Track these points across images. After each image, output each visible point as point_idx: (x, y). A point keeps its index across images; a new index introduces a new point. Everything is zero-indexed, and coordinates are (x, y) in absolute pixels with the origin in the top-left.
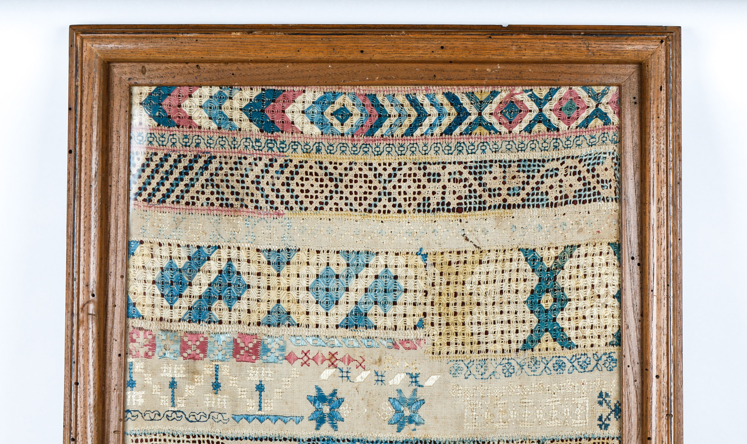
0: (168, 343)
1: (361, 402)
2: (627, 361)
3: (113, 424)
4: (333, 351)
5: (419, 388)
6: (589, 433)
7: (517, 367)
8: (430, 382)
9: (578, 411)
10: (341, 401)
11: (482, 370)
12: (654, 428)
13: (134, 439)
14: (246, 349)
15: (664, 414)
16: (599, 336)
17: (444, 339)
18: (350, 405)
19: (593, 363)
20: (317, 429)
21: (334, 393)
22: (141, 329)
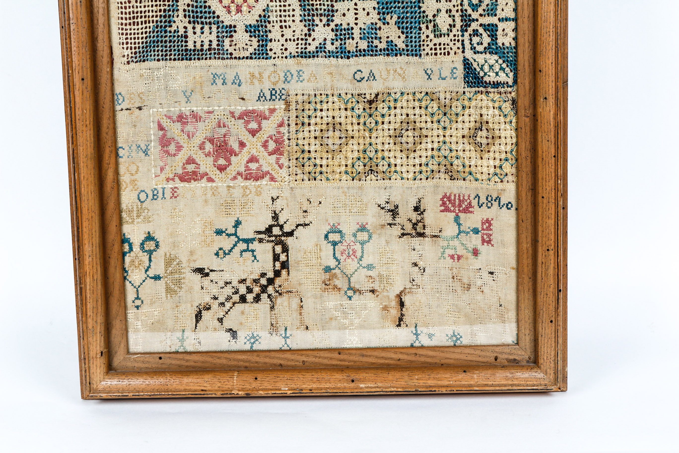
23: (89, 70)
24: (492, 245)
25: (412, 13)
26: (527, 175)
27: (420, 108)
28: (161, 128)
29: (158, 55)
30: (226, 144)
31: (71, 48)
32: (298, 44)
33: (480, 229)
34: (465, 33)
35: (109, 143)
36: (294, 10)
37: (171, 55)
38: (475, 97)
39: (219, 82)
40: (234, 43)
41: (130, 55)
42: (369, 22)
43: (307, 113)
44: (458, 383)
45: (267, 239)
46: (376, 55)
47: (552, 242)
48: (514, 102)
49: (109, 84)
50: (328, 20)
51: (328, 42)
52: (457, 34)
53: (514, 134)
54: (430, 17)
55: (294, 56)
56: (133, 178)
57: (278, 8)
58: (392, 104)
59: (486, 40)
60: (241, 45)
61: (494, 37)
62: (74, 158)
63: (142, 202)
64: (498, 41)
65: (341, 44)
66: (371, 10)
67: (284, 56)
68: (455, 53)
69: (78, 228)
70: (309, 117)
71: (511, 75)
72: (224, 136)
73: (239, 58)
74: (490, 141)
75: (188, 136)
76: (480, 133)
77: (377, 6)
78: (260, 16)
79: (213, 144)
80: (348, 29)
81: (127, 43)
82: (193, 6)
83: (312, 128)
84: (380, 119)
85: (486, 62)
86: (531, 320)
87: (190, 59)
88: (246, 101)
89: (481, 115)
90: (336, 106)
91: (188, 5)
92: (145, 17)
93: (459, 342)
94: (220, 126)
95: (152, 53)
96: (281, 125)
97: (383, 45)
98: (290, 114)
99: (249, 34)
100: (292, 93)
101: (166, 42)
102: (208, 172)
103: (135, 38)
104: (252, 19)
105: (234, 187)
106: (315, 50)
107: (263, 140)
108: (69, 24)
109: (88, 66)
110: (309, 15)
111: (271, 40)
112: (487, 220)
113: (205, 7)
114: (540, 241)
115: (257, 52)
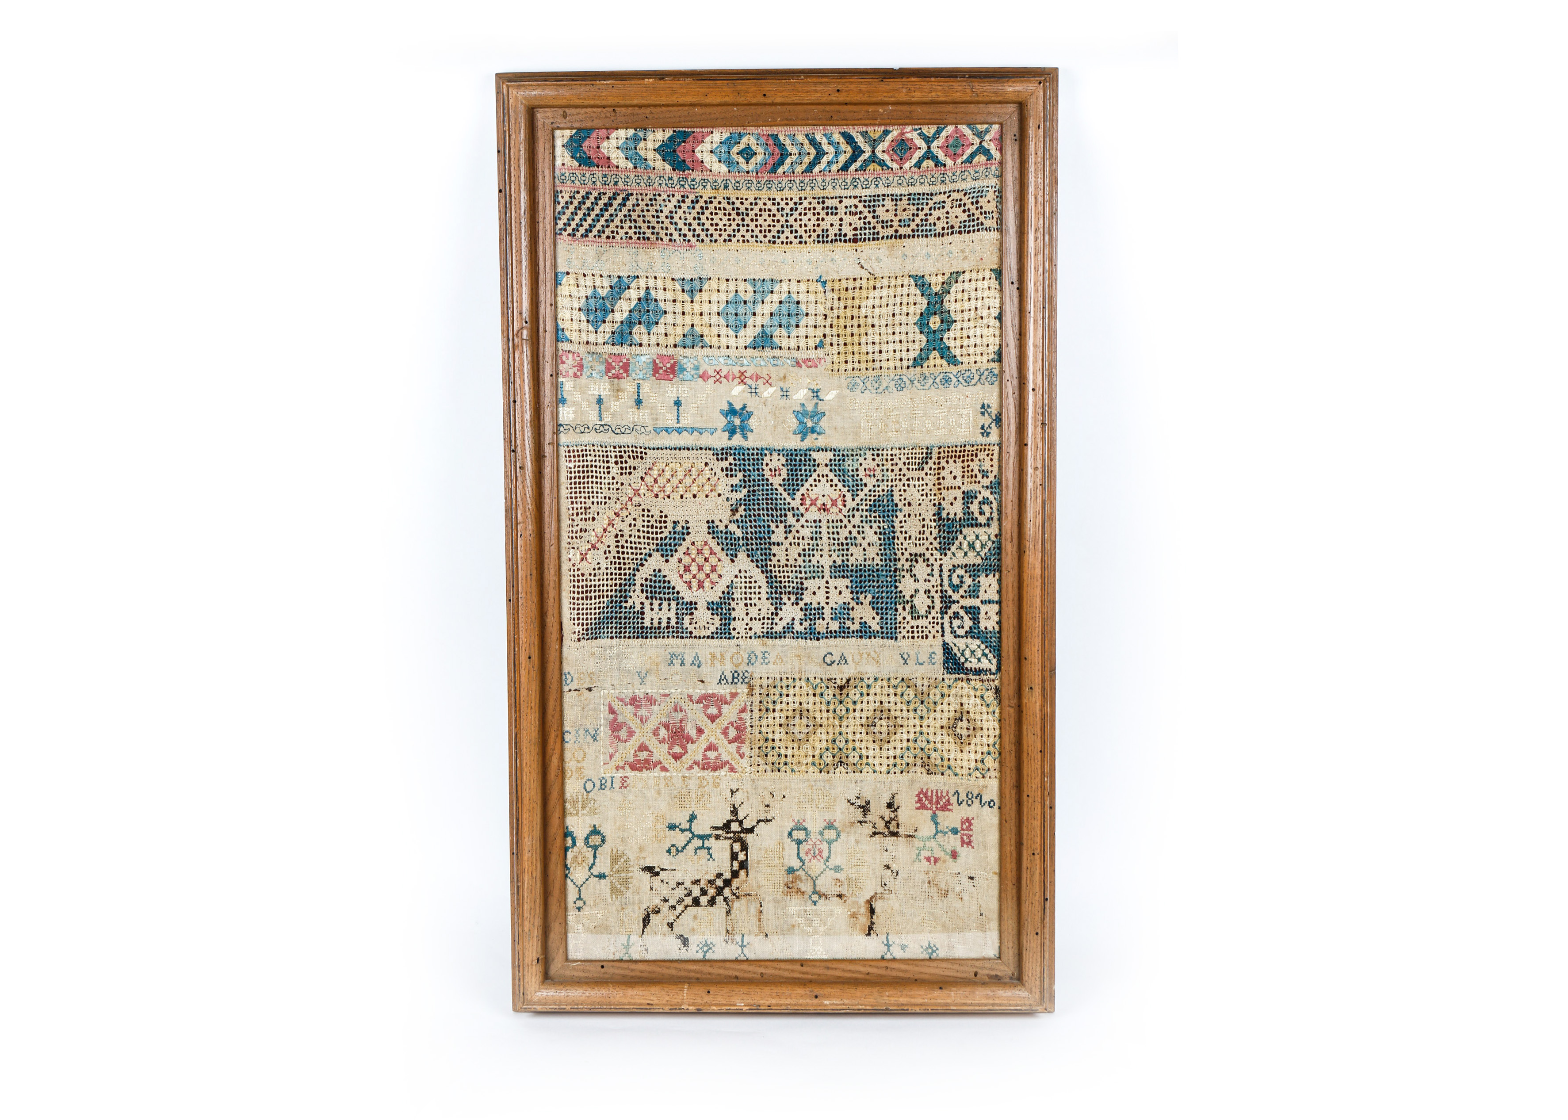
0: (595, 364)
1: (769, 415)
2: (1007, 376)
3: (548, 437)
4: (743, 370)
5: (820, 402)
6: (973, 440)
7: (908, 382)
8: (830, 396)
9: (963, 421)
10: (750, 414)
11: (877, 385)
12: (1030, 435)
13: (567, 450)
14: (665, 368)
15: (1039, 423)
16: (982, 354)
17: (842, 358)
18: (758, 418)
19: (977, 378)
20: (729, 439)
21: (744, 407)
22: (569, 352)
23: (536, 648)
24: (973, 847)
25: (887, 592)
26: (1011, 770)
27: (895, 695)
28: (612, 711)
29: (612, 633)
30: (683, 730)
31: (518, 624)
32: (763, 624)
33: (959, 829)
34: (945, 616)
35: (555, 727)
36: (760, 587)
37: (625, 632)
38: (955, 685)
39: (677, 662)
40: (694, 621)
41: (581, 632)
42: (841, 602)
43: (771, 697)
44: (933, 1001)
45: (725, 835)
46: (848, 637)
47: (1038, 846)
48: (997, 691)
49: (557, 663)
50: (797, 599)
51: (797, 622)
52: (936, 616)
53: (997, 726)
54: (908, 598)
55: (759, 637)
56: (579, 765)
57: (743, 585)
58: (865, 691)
59: (968, 623)
60: (701, 623)
61: (975, 620)
62: (516, 743)
63: (588, 792)
64: (980, 625)
65: (810, 625)
66: (844, 589)
67: (748, 636)
68: (934, 637)
69: (518, 820)
70: (774, 702)
71: (994, 661)
72: (681, 722)
73: (700, 637)
74: (971, 732)
75: (642, 720)
76: (960, 724)
77: (850, 585)
78: (723, 592)
79: (668, 730)
80: (818, 609)
81: (579, 619)
82: (651, 580)
83: (777, 714)
84: (851, 707)
85: (967, 646)
86: (1015, 932)
87: (647, 637)
88: (706, 684)
89: (962, 704)
90: (804, 692)
91: (646, 580)
92: (599, 591)
93: (934, 954)
94: (676, 711)
95: (606, 630)
96: (743, 710)
97: (856, 627)
98: (754, 699)
99: (711, 611)
100: (756, 676)
101: (620, 618)
102: (662, 760)
103: (587, 614)
104: (714, 596)
105: (689, 778)
106: (782, 630)
107: (723, 727)
108: (518, 599)
109: (536, 643)
110: (776, 593)
111: (734, 619)
112: (968, 819)
113: (664, 582)
114: (1025, 844)
115: (719, 631)
